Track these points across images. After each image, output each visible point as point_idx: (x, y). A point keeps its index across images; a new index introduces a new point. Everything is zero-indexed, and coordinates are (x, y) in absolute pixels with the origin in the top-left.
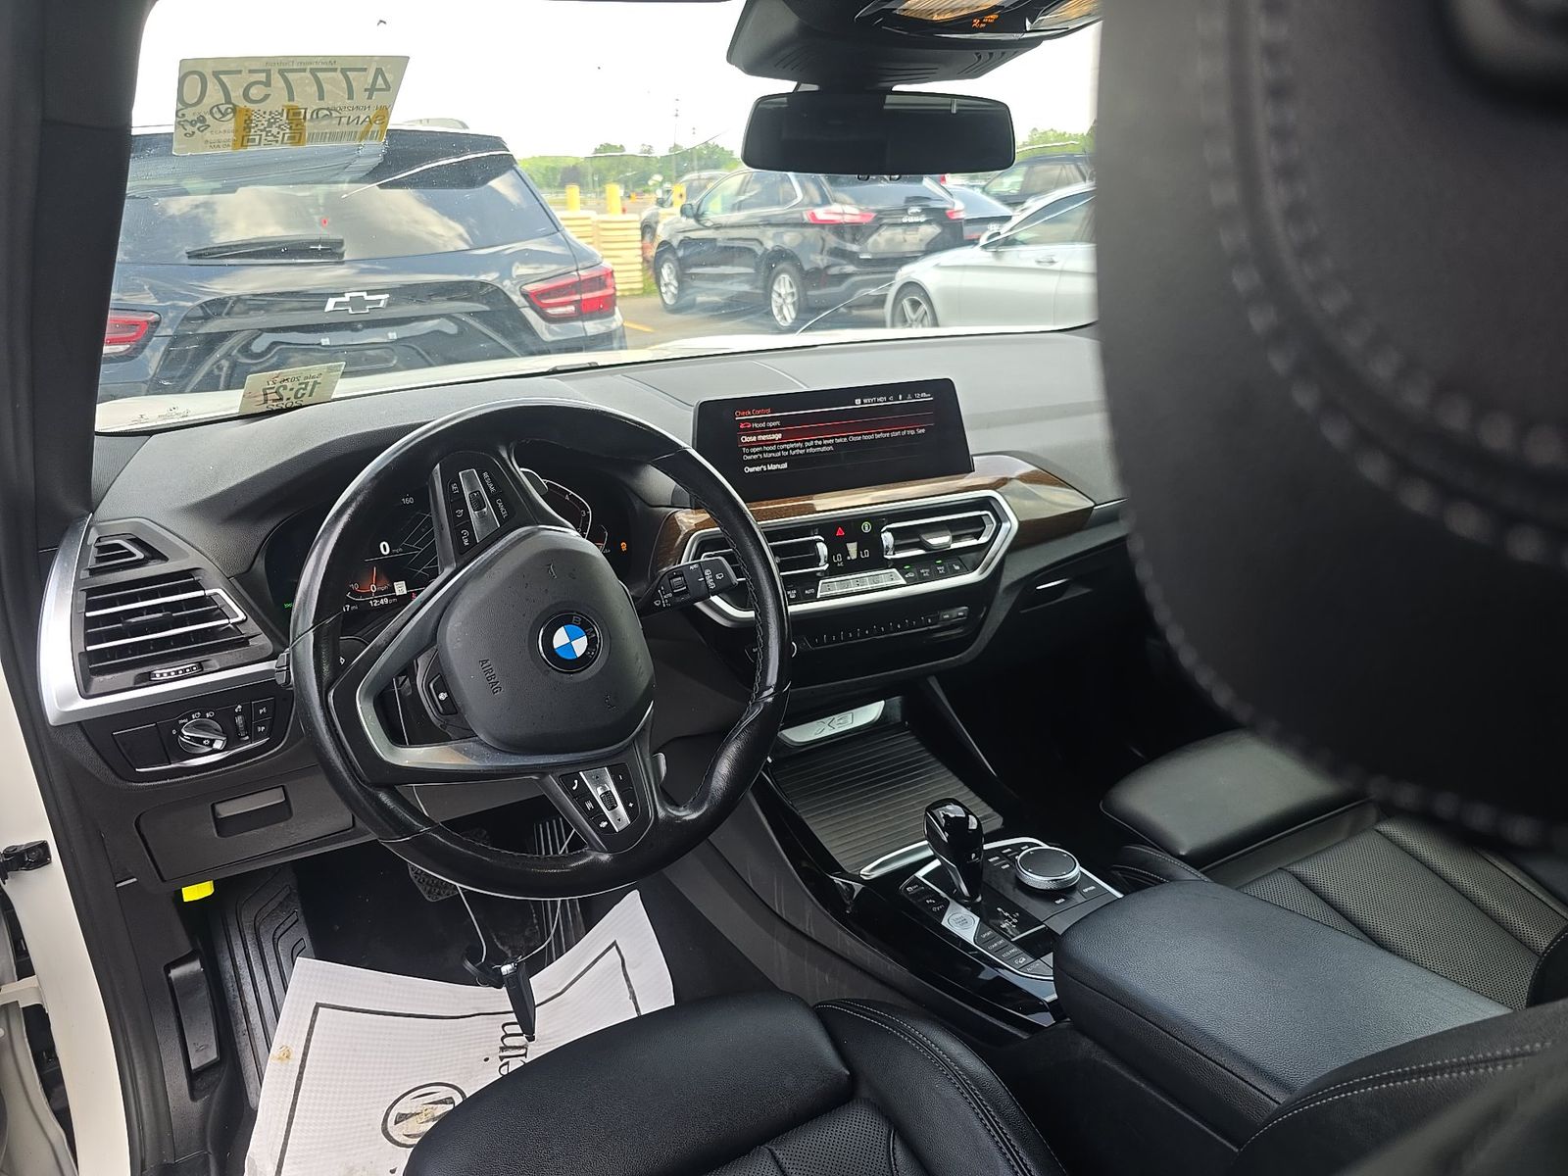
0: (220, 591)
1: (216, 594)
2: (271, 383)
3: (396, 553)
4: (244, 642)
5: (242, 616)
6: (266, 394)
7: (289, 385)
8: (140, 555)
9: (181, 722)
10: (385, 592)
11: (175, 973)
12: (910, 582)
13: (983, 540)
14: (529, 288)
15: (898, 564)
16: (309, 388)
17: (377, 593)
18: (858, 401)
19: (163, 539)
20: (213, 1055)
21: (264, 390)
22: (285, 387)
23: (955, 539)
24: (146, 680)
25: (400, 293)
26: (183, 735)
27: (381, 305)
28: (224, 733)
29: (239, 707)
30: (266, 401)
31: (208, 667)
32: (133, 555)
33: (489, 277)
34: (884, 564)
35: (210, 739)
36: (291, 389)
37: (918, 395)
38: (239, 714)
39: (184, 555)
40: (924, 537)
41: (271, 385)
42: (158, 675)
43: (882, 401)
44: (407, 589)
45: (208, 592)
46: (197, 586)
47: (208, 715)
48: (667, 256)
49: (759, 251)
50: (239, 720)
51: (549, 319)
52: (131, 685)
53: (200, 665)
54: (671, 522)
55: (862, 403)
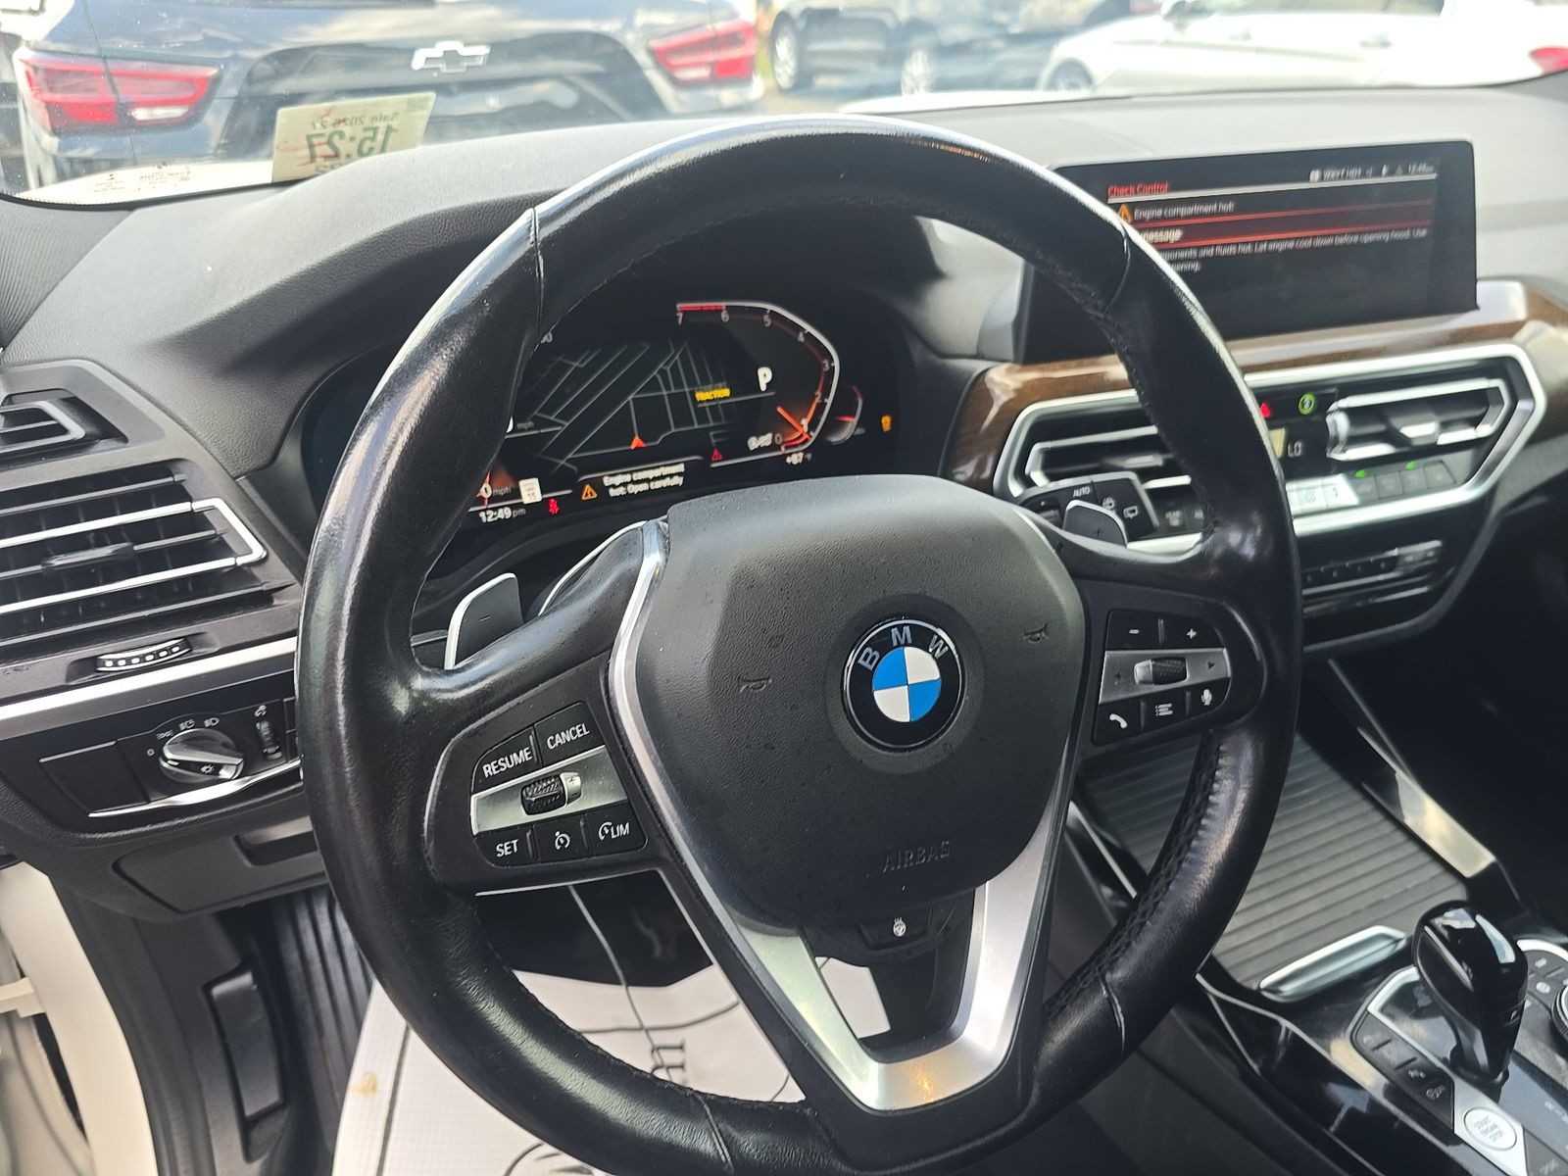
0: (218, 503)
1: (213, 508)
2: (318, 125)
3: (523, 430)
4: (264, 599)
5: (258, 552)
6: (311, 146)
7: (347, 130)
8: (77, 431)
9: (162, 735)
10: (506, 497)
11: (218, 990)
12: (1366, 502)
13: (1484, 430)
14: (655, 44)
15: (1349, 468)
16: (380, 137)
17: (492, 499)
18: (1315, 175)
19: (120, 401)
20: (272, 1097)
21: (309, 138)
22: (341, 135)
23: (1445, 426)
24: (88, 671)
25: (504, 48)
26: (166, 760)
27: (480, 62)
28: (237, 749)
29: (262, 707)
30: (313, 158)
31: (202, 645)
32: (63, 430)
33: (608, 27)
34: (1327, 468)
35: (212, 764)
36: (352, 139)
37: (1413, 168)
38: (261, 719)
39: (156, 433)
40: (1395, 422)
41: (319, 129)
42: (109, 663)
43: (1354, 179)
44: (543, 493)
45: (197, 506)
46: (179, 493)
47: (207, 723)
48: (786, 28)
49: (889, 21)
50: (264, 728)
51: (679, 84)
52: (62, 682)
53: (187, 642)
54: (979, 386)
55: (1322, 179)
